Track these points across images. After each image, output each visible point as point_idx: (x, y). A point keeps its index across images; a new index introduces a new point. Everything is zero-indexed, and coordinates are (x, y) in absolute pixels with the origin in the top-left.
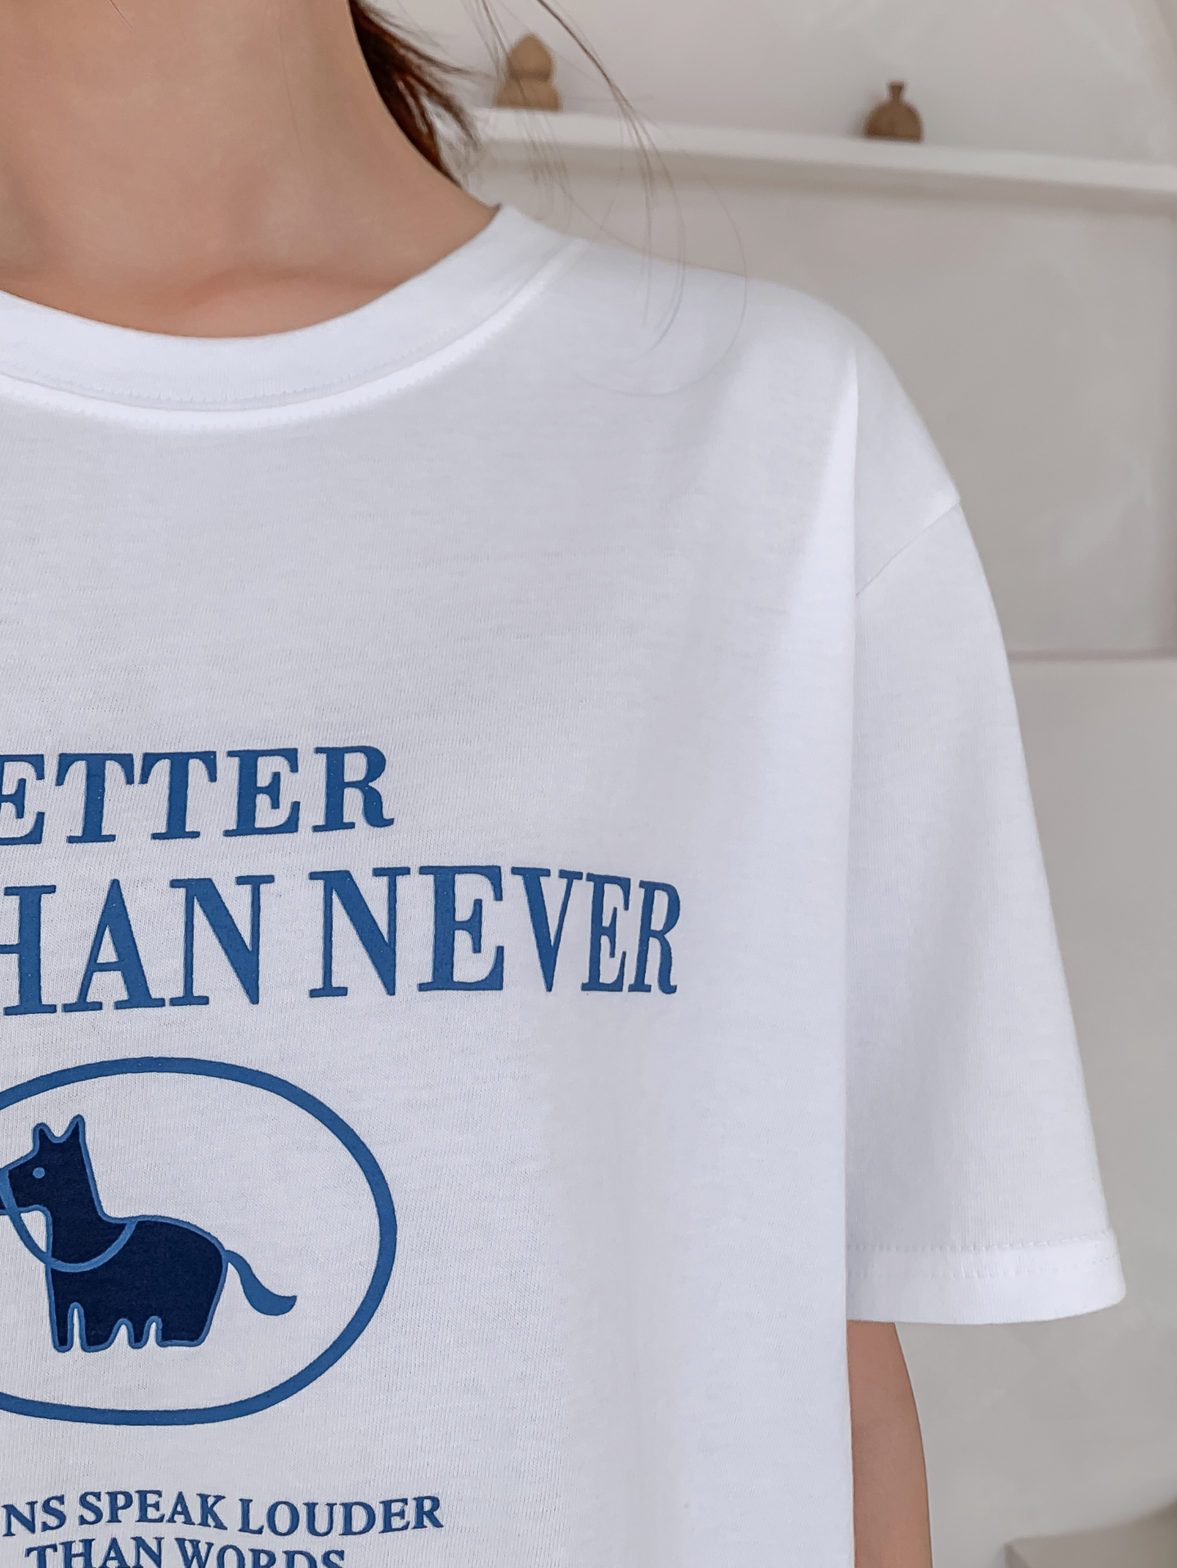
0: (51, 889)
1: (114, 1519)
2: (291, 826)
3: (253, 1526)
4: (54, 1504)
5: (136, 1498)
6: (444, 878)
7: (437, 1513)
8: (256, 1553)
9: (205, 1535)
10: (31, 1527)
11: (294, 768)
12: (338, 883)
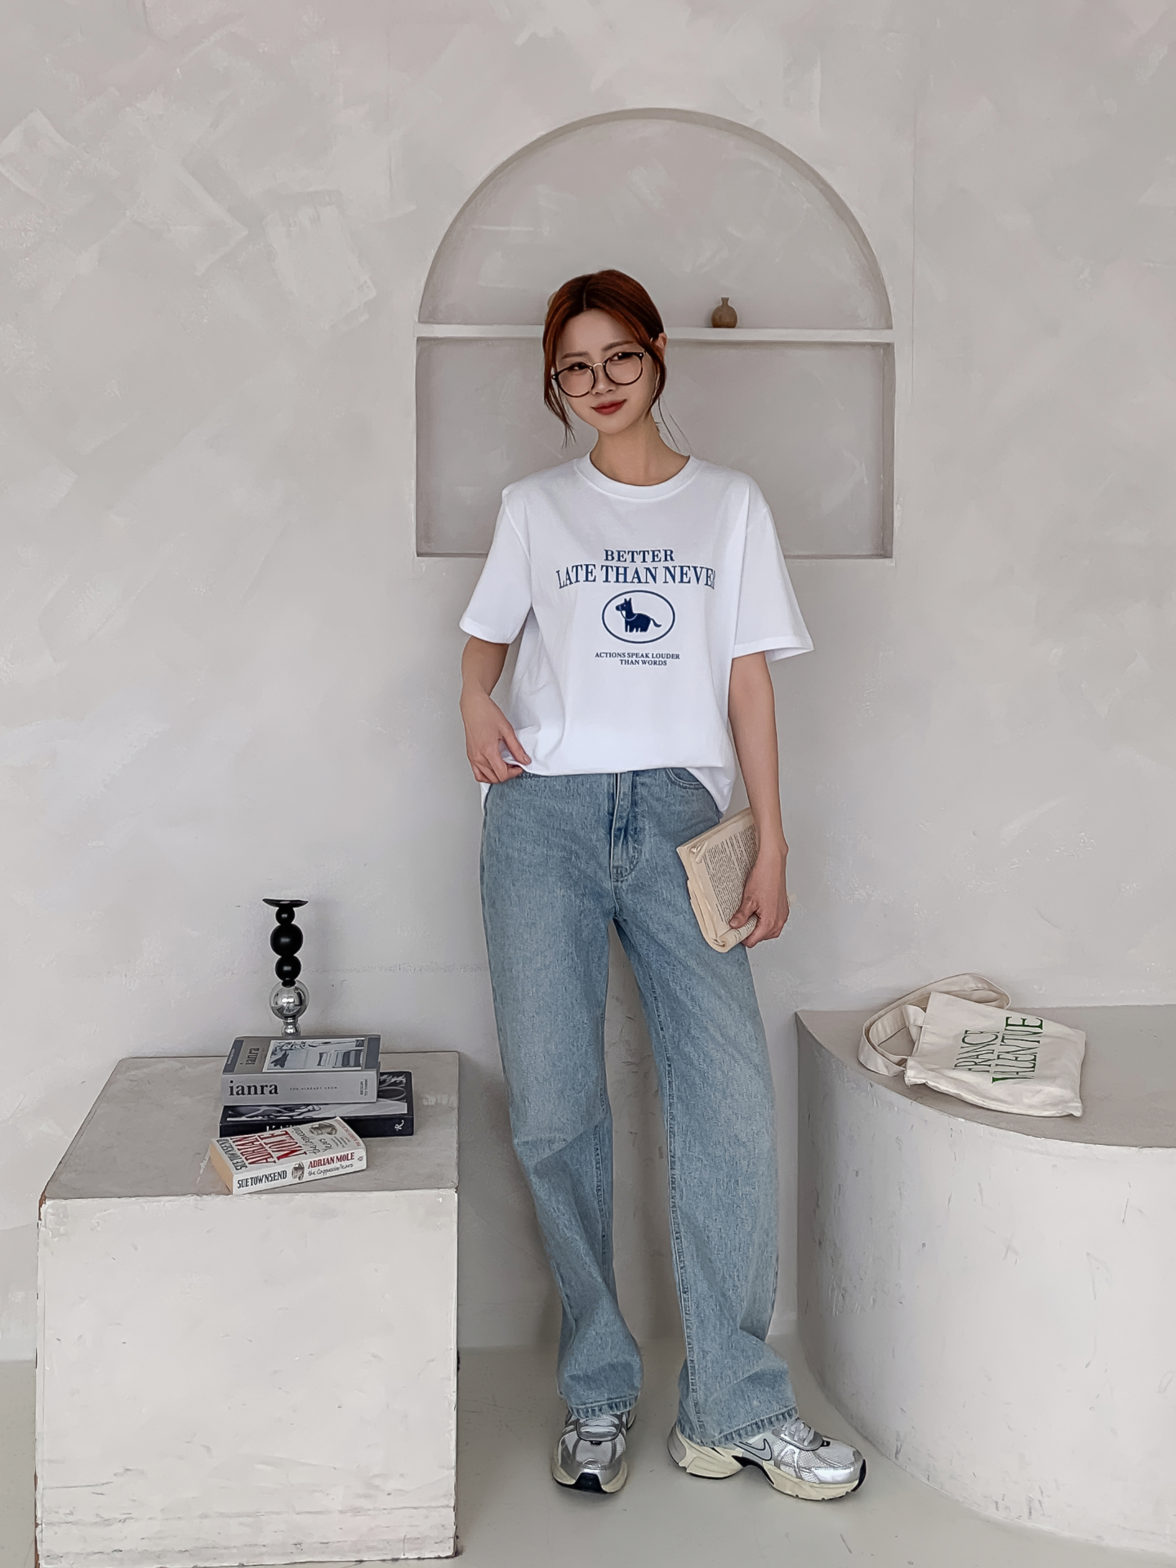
0: (628, 567)
1: (632, 657)
3: (653, 657)
4: (624, 654)
5: (636, 654)
7: (679, 657)
8: (654, 661)
10: (621, 657)
11: (660, 554)
12: (667, 568)
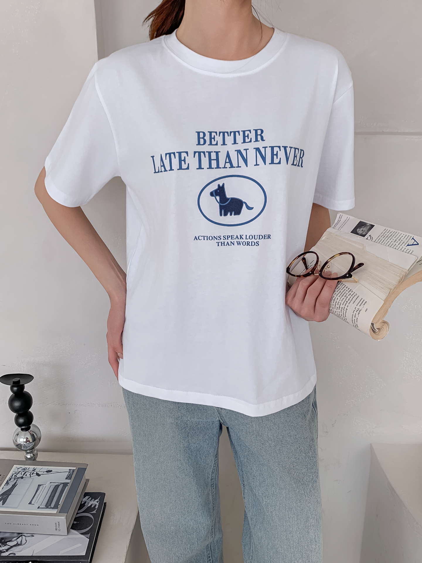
0: (220, 152)
1: (228, 239)
2: (251, 141)
3: (247, 238)
4: (220, 237)
5: (231, 236)
6: (272, 148)
7: (270, 237)
8: (247, 242)
9: (240, 240)
10: (217, 239)
11: (250, 133)
12: (258, 149)
